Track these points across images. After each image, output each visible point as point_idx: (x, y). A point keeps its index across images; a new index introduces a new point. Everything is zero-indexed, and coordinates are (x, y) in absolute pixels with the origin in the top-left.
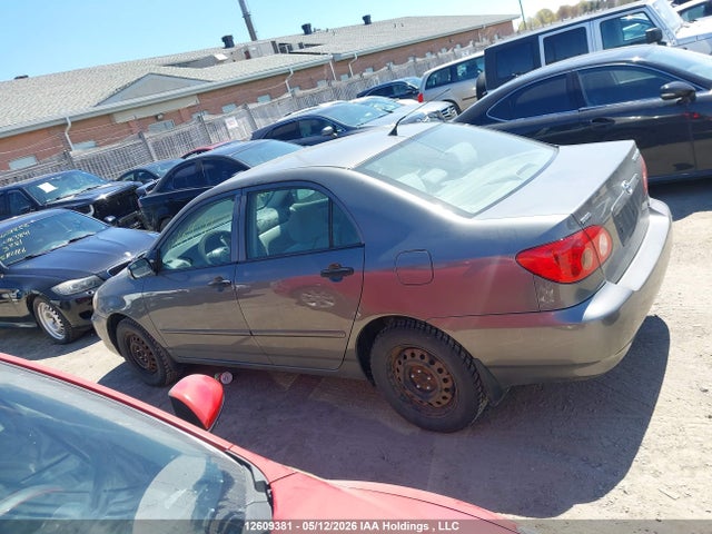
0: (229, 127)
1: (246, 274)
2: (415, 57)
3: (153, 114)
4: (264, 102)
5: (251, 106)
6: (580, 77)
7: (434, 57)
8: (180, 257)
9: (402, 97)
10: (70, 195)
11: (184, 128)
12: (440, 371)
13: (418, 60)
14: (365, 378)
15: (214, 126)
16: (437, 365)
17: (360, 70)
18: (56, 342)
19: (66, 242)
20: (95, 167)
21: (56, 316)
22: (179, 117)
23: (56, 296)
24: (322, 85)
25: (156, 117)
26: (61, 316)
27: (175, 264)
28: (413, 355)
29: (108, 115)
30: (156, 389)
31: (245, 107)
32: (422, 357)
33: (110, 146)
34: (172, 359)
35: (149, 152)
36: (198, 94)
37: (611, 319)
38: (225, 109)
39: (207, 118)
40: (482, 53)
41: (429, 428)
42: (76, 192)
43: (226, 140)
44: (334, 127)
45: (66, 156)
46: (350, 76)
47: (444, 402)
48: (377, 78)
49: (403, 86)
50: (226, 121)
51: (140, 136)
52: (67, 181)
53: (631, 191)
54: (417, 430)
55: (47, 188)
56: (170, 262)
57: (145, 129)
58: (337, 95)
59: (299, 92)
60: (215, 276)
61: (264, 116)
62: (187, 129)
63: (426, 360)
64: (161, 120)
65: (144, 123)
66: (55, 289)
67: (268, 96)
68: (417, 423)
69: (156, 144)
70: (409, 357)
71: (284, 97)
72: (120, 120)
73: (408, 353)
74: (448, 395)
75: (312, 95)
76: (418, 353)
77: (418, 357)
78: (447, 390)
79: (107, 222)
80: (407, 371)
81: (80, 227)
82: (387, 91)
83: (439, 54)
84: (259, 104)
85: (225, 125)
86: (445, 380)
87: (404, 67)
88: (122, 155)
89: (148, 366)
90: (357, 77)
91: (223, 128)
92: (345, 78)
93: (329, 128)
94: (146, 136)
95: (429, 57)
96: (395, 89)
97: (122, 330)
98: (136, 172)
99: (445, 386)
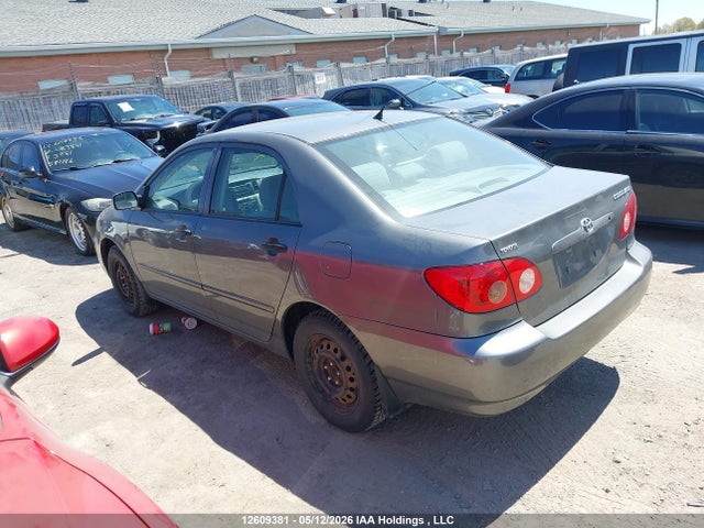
0: (317, 82)
1: (204, 228)
2: (524, 45)
3: (250, 55)
4: (358, 63)
5: (344, 65)
6: (637, 96)
7: (544, 48)
8: (169, 198)
9: (494, 84)
10: (144, 119)
11: (274, 75)
12: (349, 369)
13: (526, 48)
14: (288, 357)
15: (303, 78)
16: (346, 363)
17: (461, 49)
18: (79, 252)
19: (110, 162)
20: (181, 96)
21: (81, 229)
22: (273, 63)
23: (84, 210)
24: (420, 57)
25: (252, 59)
26: (85, 230)
27: (163, 203)
28: (328, 347)
29: (208, 49)
30: (131, 318)
31: (337, 65)
32: (336, 351)
33: (199, 79)
34: (146, 293)
35: (236, 92)
36: (296, 44)
37: (511, 360)
38: (319, 63)
39: (297, 68)
40: (566, 55)
41: (332, 422)
42: (150, 116)
43: (312, 94)
44: (402, 100)
45: (158, 80)
46: (452, 52)
47: (349, 401)
48: (476, 59)
49: (498, 72)
50: (316, 75)
51: (230, 75)
52: (144, 105)
53: (591, 231)
54: (323, 421)
55: (125, 107)
56: (158, 200)
57: (238, 69)
58: (432, 69)
59: (394, 60)
60: (181, 223)
61: (354, 78)
62: (275, 76)
63: (338, 355)
64: (256, 63)
65: (239, 63)
66: (84, 202)
67: (364, 59)
68: (324, 415)
69: (243, 86)
70: (325, 348)
71: (377, 62)
72: (217, 55)
73: (325, 343)
74: (352, 394)
75: (407, 65)
76: (333, 347)
77: (332, 350)
78: (352, 389)
79: (155, 150)
80: (323, 361)
81: (128, 150)
82: (482, 75)
83: (550, 46)
84: (352, 65)
85: (313, 78)
86: (352, 380)
87: (509, 53)
88: (210, 91)
89: (127, 295)
90: (456, 55)
91: (311, 82)
92: (446, 54)
93: (397, 101)
94: (235, 75)
95: (540, 47)
96: (489, 74)
97: (112, 254)
98: (214, 108)
99: (351, 385)
